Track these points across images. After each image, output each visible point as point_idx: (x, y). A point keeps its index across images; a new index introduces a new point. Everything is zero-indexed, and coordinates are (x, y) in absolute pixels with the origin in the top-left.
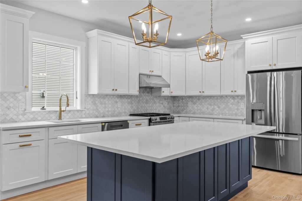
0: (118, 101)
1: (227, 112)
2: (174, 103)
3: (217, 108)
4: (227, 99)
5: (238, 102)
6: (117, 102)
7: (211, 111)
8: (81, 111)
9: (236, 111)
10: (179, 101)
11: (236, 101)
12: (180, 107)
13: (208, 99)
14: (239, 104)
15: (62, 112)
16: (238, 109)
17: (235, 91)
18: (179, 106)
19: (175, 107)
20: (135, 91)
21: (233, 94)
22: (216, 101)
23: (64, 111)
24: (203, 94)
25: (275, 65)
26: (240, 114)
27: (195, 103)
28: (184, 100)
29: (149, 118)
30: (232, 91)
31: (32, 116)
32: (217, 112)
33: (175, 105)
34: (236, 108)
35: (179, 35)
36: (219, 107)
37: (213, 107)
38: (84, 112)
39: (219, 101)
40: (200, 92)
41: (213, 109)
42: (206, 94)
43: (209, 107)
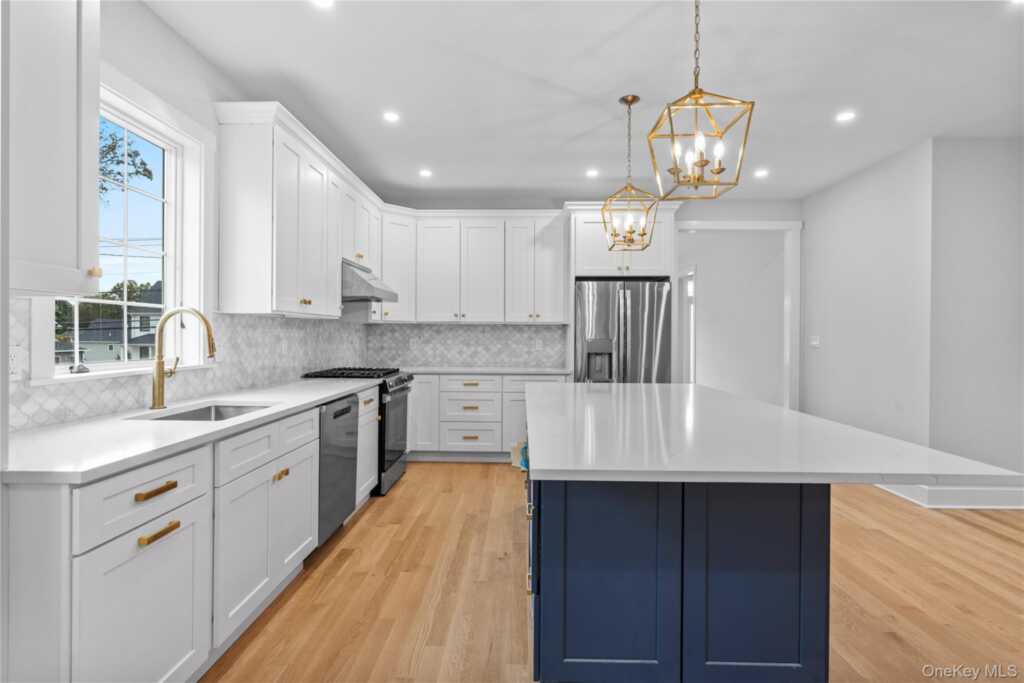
0: (282, 335)
1: (506, 360)
2: (368, 342)
3: (484, 352)
4: (507, 332)
5: (531, 339)
6: (278, 339)
7: (469, 360)
9: (526, 356)
10: (382, 334)
11: (526, 335)
12: (385, 352)
13: (460, 332)
14: (533, 342)
16: (529, 353)
17: (538, 316)
18: (382, 348)
19: (371, 352)
21: (531, 321)
22: (481, 336)
23: (172, 373)
24: (463, 319)
25: (628, 268)
26: (534, 363)
27: (427, 342)
28: (397, 335)
29: (380, 381)
30: (531, 316)
32: (484, 360)
33: (371, 345)
34: (526, 349)
35: (426, 174)
36: (487, 349)
37: (473, 349)
39: (488, 335)
40: (456, 315)
41: (475, 353)
42: (469, 319)
43: (465, 348)
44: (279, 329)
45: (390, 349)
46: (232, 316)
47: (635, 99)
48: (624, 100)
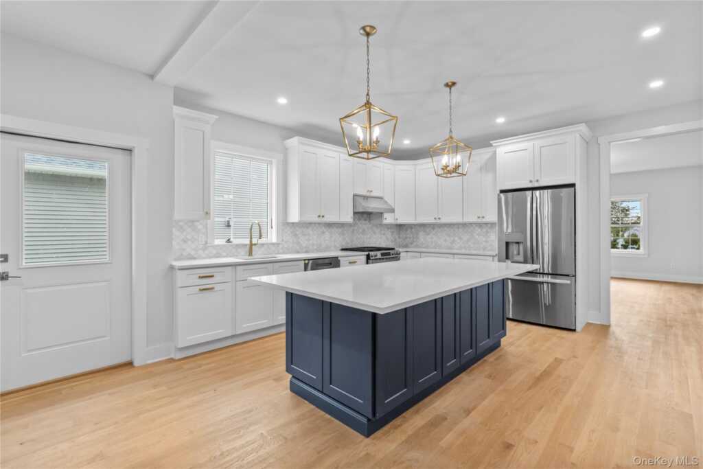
0: (325, 231)
1: (472, 246)
2: (399, 234)
3: (459, 241)
4: (472, 228)
5: (487, 232)
6: (323, 233)
7: (450, 244)
8: (278, 244)
9: (484, 243)
10: (406, 230)
11: (484, 230)
12: (408, 239)
13: (445, 228)
14: (489, 234)
15: (253, 247)
16: (486, 242)
17: (483, 217)
18: (406, 238)
19: (401, 239)
20: (348, 217)
21: (480, 221)
22: (456, 230)
23: (255, 244)
24: (439, 221)
25: (538, 181)
26: (489, 248)
27: (428, 234)
28: (413, 230)
29: (367, 253)
30: (479, 218)
31: (214, 252)
32: (459, 245)
33: (401, 236)
34: (484, 239)
36: (460, 238)
37: (452, 238)
38: (281, 246)
39: (460, 230)
40: (435, 219)
41: (454, 241)
42: (444, 220)
43: (448, 239)
44: (323, 228)
45: (410, 238)
46: (293, 223)
47: (454, 84)
48: (447, 85)
